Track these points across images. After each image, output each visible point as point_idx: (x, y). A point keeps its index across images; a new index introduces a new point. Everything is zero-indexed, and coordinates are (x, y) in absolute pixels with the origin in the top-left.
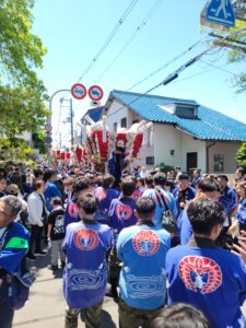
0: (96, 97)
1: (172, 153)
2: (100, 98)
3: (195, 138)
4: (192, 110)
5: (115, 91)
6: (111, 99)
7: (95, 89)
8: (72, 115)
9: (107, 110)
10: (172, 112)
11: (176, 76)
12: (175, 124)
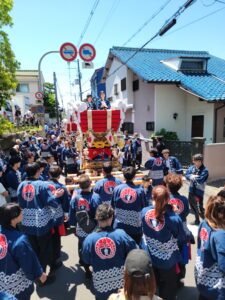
0: (87, 57)
1: (175, 116)
2: (93, 58)
3: (201, 100)
4: (201, 64)
5: (115, 48)
6: (111, 58)
7: (86, 48)
8: (80, 77)
9: (108, 69)
10: (176, 68)
11: (174, 22)
12: (178, 84)
